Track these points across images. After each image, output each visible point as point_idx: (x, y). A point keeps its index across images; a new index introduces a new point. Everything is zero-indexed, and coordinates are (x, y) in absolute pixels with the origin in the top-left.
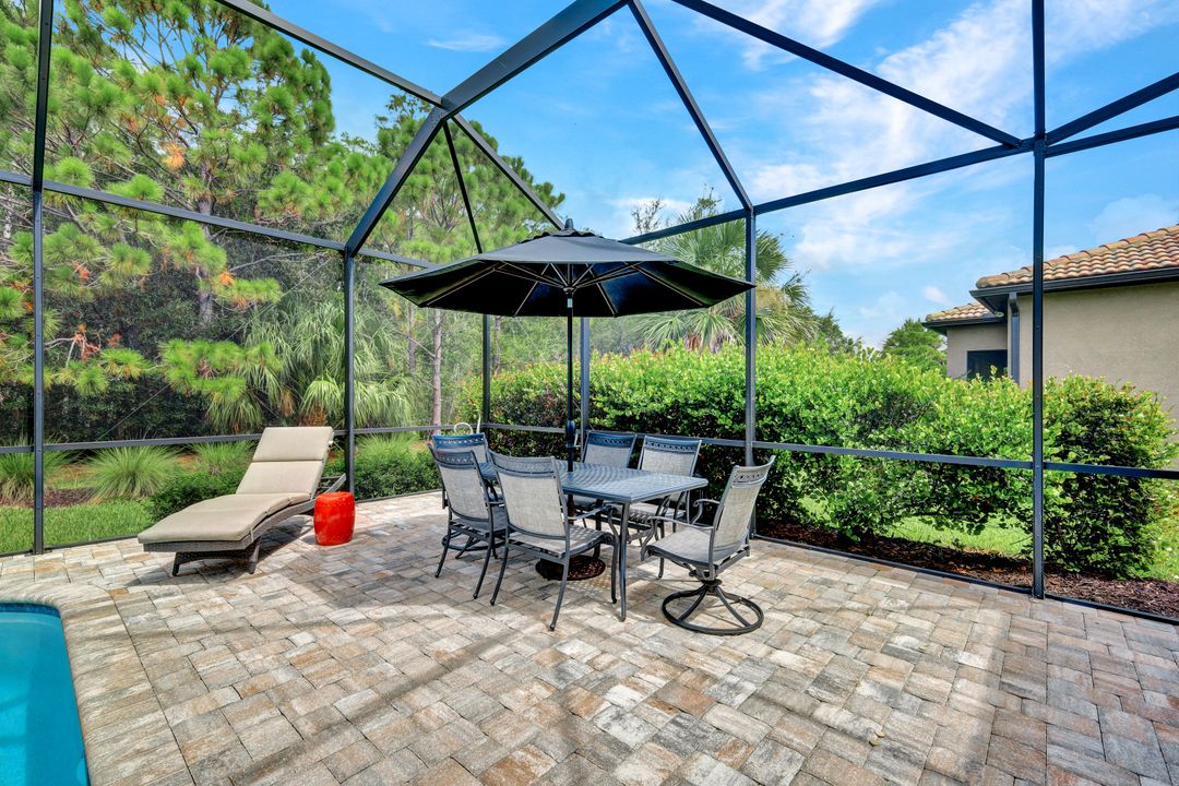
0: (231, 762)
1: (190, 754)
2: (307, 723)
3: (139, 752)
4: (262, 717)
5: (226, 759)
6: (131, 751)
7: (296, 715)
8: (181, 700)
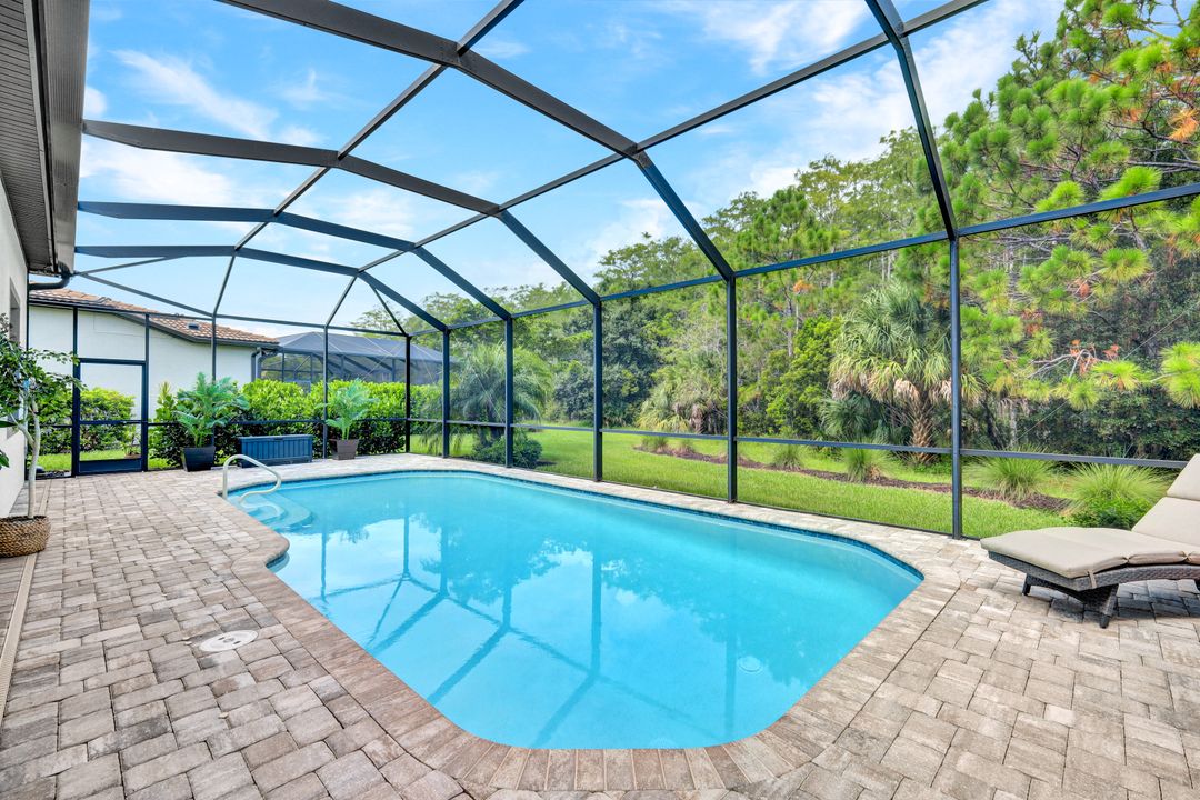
0: (868, 748)
1: (858, 720)
2: (949, 779)
3: (841, 694)
4: (928, 742)
5: (868, 743)
6: (838, 689)
7: (953, 766)
8: (900, 683)
